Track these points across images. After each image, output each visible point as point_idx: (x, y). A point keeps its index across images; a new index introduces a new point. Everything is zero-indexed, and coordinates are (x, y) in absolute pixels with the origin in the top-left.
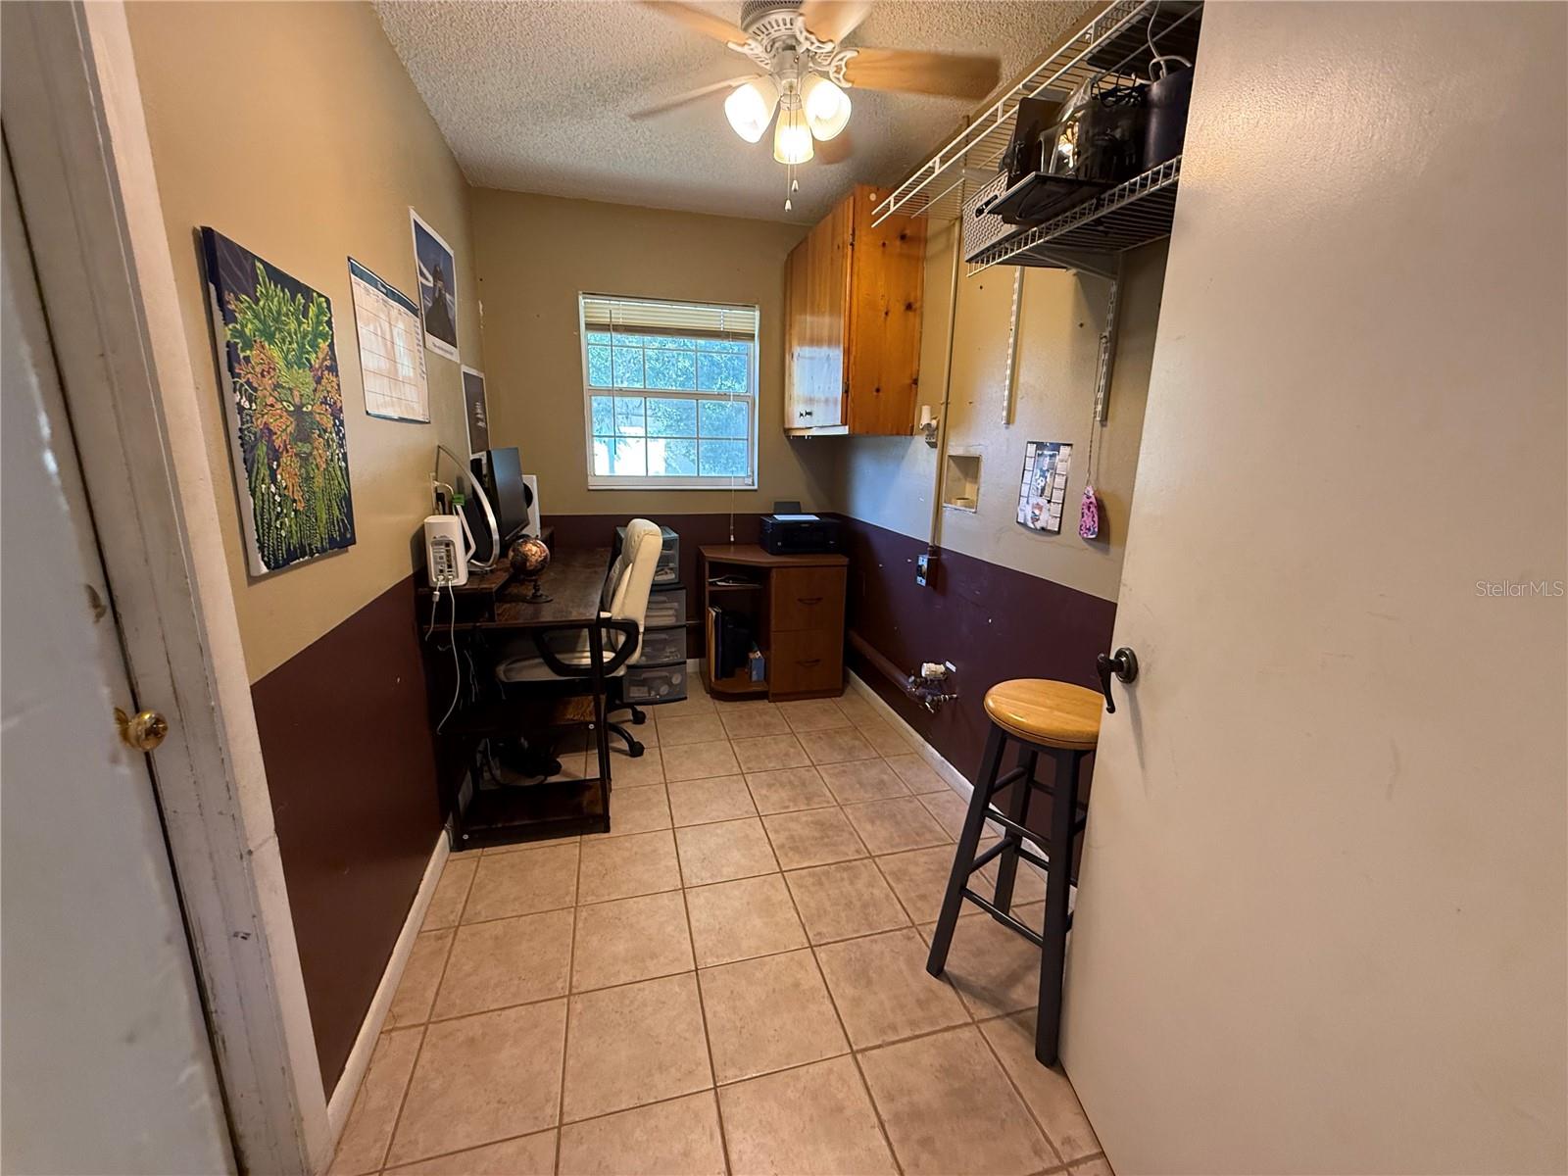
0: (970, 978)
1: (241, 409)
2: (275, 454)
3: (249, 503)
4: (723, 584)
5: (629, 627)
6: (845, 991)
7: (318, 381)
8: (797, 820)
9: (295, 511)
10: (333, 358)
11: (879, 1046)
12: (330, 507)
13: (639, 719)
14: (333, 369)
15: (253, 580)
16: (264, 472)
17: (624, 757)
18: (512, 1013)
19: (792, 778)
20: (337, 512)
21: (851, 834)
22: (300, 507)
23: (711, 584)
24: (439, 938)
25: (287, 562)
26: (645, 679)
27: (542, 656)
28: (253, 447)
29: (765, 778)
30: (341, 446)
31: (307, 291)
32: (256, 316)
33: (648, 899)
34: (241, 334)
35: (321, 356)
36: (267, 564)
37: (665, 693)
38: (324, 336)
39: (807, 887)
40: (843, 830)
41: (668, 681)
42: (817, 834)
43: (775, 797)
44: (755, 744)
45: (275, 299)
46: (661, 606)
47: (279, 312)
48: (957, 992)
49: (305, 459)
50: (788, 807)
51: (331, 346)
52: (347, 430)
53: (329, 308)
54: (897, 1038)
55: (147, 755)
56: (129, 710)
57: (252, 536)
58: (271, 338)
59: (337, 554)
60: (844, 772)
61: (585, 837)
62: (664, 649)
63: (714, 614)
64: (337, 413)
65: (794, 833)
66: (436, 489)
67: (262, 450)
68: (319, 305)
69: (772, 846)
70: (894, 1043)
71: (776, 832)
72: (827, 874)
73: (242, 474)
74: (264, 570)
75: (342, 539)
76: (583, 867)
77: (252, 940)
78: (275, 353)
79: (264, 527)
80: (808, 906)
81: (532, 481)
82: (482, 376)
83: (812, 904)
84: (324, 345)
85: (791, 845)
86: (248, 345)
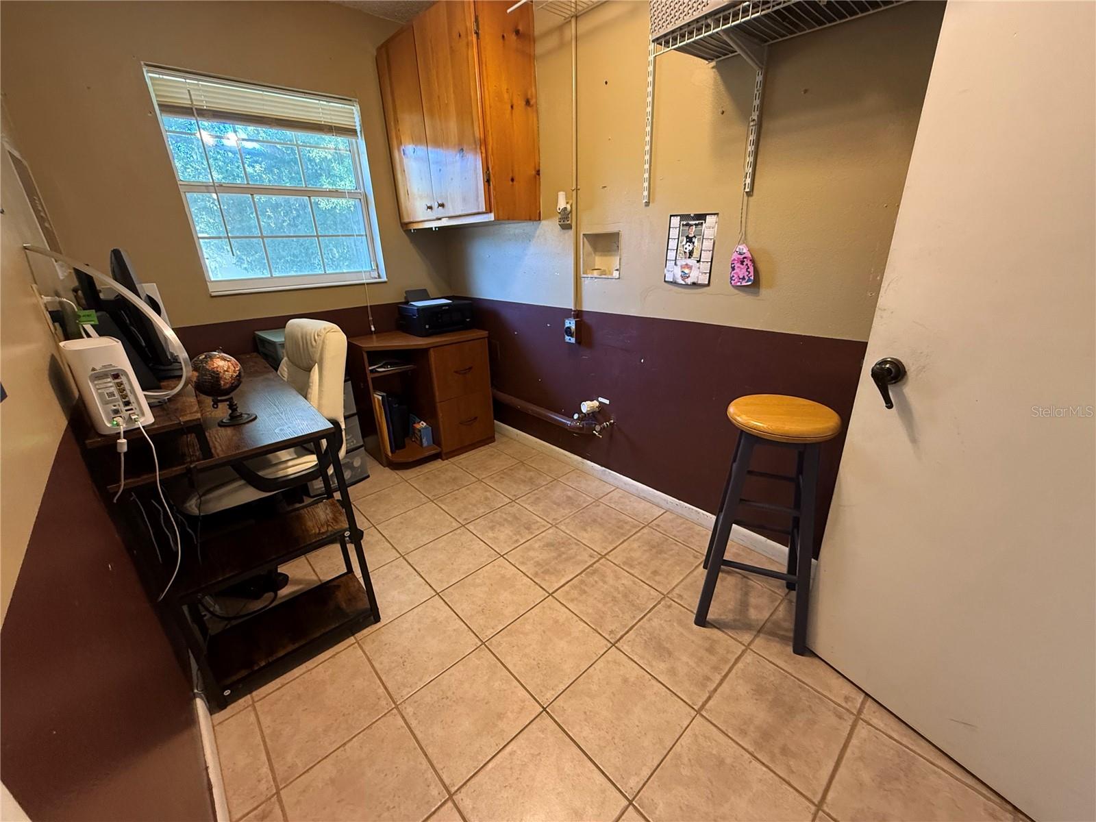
0: (723, 617)
4: (383, 369)
6: (660, 668)
8: (530, 549)
11: (709, 698)
19: (504, 516)
21: (577, 544)
23: (372, 371)
29: (483, 522)
33: (460, 666)
39: (577, 599)
40: (570, 544)
42: (554, 554)
43: (502, 537)
44: (456, 499)
48: (723, 632)
50: (517, 541)
54: (715, 685)
60: (538, 498)
61: (359, 635)
63: (380, 398)
65: (537, 559)
69: (528, 577)
70: (715, 690)
71: (523, 563)
72: (582, 582)
76: (377, 665)
80: (588, 614)
83: (590, 611)
85: (542, 570)
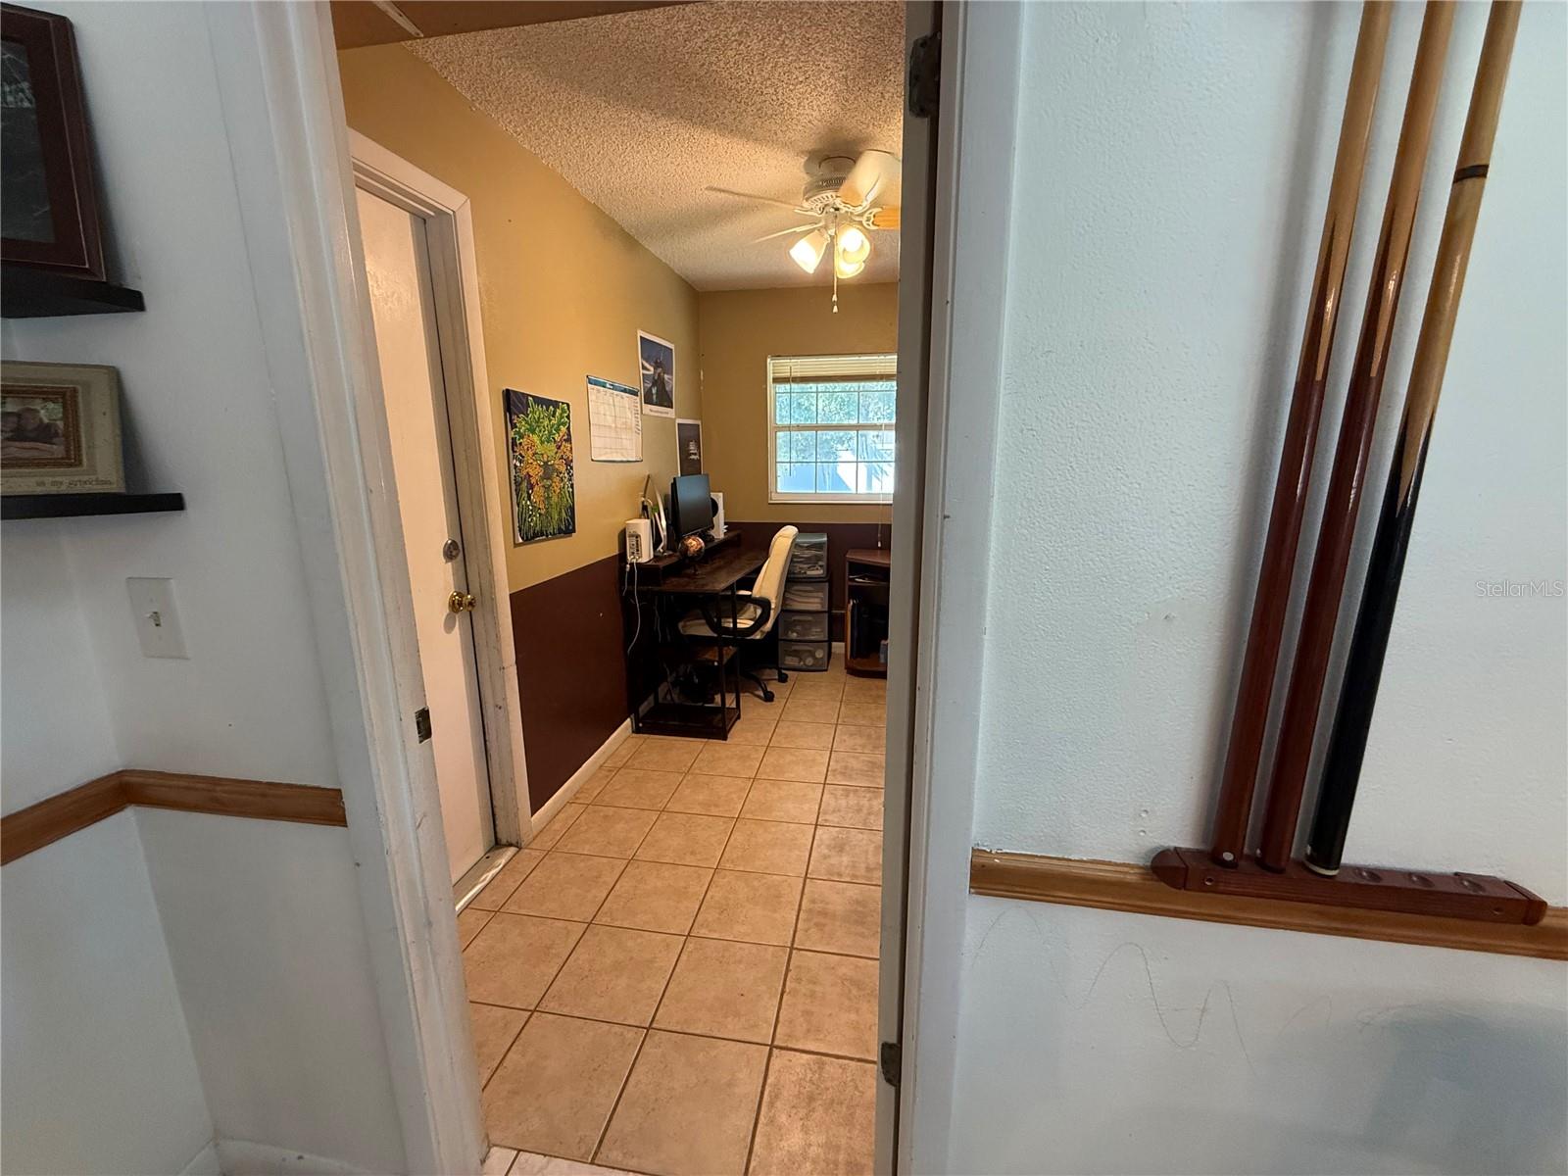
1: (516, 466)
2: (532, 487)
3: (516, 508)
4: (861, 580)
5: (764, 604)
6: (822, 850)
7: (559, 448)
8: (858, 758)
9: (540, 514)
10: (569, 435)
11: (825, 880)
12: (560, 512)
13: (783, 679)
14: (569, 440)
15: (516, 545)
16: (525, 495)
17: (760, 701)
18: (630, 811)
20: (564, 514)
22: (542, 512)
23: (850, 580)
24: (610, 771)
25: (533, 538)
26: (795, 651)
27: (705, 618)
28: (521, 484)
29: (852, 728)
30: (570, 480)
31: (556, 404)
32: (527, 423)
34: (518, 433)
35: (561, 434)
36: (522, 538)
37: (810, 664)
38: (564, 424)
39: (835, 795)
41: (812, 654)
43: (850, 741)
45: (537, 411)
46: (810, 594)
47: (539, 418)
49: (547, 488)
50: (856, 749)
51: (568, 428)
52: (575, 471)
53: (569, 409)
54: (840, 880)
55: (470, 612)
56: (464, 591)
57: (517, 525)
58: (533, 432)
59: (561, 537)
62: (810, 629)
63: (852, 605)
64: (569, 463)
65: (851, 765)
66: (643, 502)
67: (525, 484)
68: (563, 409)
69: (828, 769)
70: (837, 881)
71: (837, 762)
73: (514, 496)
74: (521, 540)
75: (568, 529)
76: (701, 755)
77: (502, 709)
78: (535, 438)
79: (522, 521)
80: (830, 804)
81: (719, 498)
82: (699, 422)
83: (834, 803)
84: (563, 429)
85: (843, 771)
86: (522, 437)
